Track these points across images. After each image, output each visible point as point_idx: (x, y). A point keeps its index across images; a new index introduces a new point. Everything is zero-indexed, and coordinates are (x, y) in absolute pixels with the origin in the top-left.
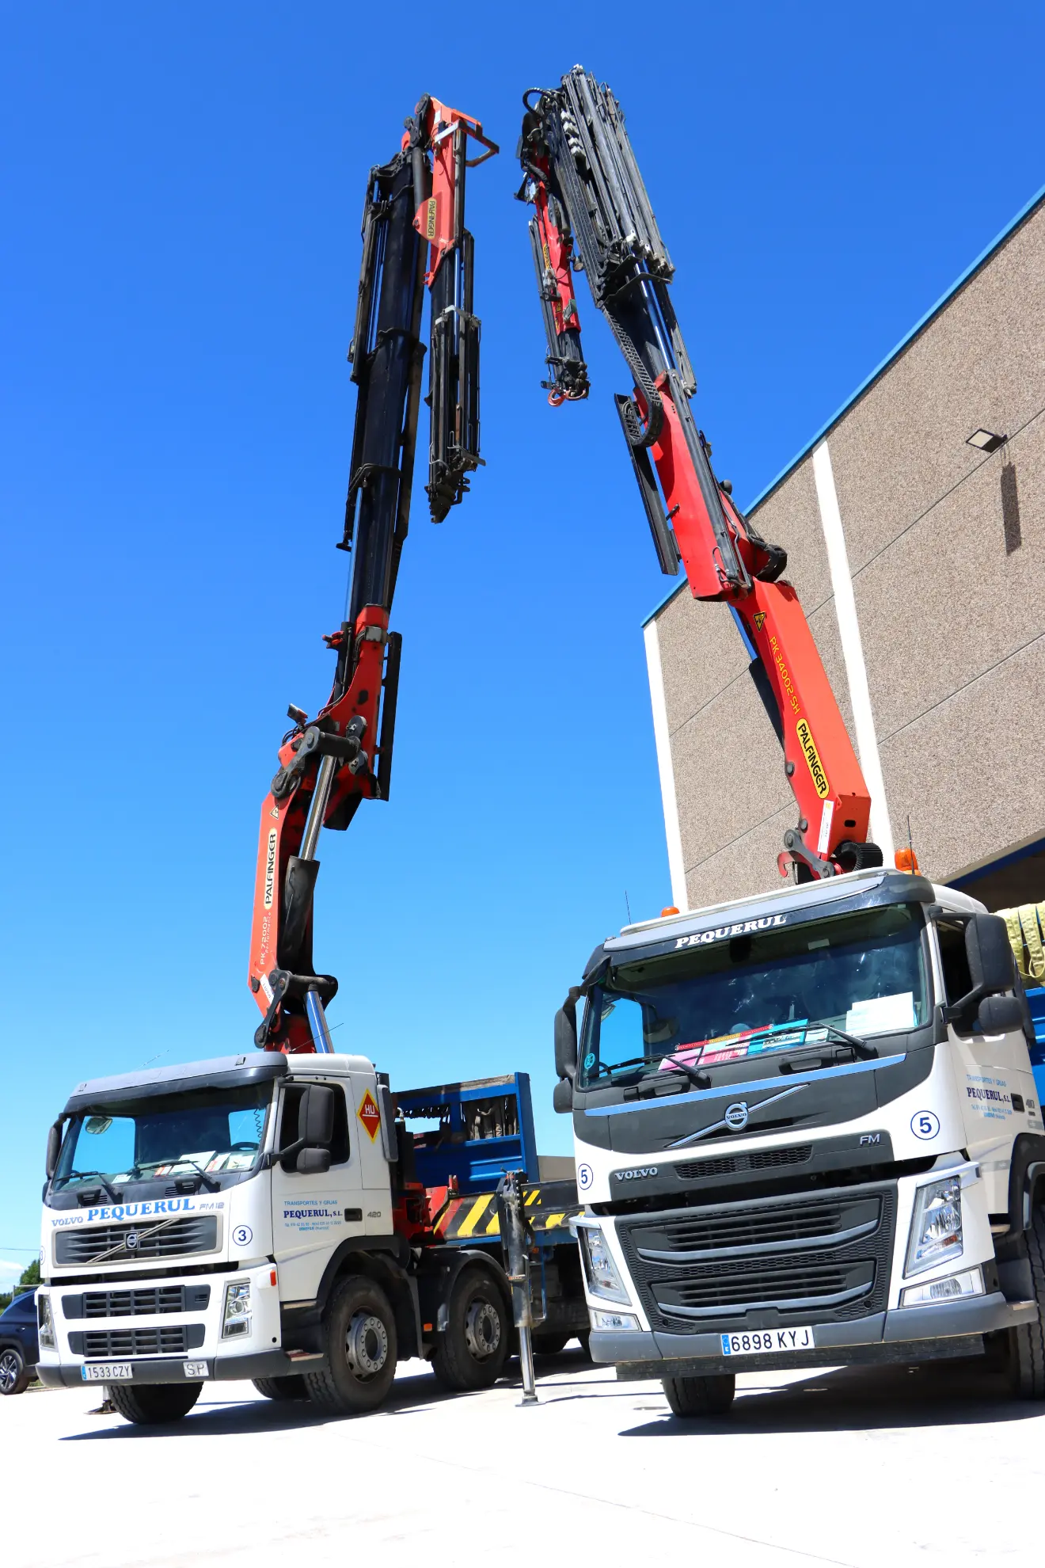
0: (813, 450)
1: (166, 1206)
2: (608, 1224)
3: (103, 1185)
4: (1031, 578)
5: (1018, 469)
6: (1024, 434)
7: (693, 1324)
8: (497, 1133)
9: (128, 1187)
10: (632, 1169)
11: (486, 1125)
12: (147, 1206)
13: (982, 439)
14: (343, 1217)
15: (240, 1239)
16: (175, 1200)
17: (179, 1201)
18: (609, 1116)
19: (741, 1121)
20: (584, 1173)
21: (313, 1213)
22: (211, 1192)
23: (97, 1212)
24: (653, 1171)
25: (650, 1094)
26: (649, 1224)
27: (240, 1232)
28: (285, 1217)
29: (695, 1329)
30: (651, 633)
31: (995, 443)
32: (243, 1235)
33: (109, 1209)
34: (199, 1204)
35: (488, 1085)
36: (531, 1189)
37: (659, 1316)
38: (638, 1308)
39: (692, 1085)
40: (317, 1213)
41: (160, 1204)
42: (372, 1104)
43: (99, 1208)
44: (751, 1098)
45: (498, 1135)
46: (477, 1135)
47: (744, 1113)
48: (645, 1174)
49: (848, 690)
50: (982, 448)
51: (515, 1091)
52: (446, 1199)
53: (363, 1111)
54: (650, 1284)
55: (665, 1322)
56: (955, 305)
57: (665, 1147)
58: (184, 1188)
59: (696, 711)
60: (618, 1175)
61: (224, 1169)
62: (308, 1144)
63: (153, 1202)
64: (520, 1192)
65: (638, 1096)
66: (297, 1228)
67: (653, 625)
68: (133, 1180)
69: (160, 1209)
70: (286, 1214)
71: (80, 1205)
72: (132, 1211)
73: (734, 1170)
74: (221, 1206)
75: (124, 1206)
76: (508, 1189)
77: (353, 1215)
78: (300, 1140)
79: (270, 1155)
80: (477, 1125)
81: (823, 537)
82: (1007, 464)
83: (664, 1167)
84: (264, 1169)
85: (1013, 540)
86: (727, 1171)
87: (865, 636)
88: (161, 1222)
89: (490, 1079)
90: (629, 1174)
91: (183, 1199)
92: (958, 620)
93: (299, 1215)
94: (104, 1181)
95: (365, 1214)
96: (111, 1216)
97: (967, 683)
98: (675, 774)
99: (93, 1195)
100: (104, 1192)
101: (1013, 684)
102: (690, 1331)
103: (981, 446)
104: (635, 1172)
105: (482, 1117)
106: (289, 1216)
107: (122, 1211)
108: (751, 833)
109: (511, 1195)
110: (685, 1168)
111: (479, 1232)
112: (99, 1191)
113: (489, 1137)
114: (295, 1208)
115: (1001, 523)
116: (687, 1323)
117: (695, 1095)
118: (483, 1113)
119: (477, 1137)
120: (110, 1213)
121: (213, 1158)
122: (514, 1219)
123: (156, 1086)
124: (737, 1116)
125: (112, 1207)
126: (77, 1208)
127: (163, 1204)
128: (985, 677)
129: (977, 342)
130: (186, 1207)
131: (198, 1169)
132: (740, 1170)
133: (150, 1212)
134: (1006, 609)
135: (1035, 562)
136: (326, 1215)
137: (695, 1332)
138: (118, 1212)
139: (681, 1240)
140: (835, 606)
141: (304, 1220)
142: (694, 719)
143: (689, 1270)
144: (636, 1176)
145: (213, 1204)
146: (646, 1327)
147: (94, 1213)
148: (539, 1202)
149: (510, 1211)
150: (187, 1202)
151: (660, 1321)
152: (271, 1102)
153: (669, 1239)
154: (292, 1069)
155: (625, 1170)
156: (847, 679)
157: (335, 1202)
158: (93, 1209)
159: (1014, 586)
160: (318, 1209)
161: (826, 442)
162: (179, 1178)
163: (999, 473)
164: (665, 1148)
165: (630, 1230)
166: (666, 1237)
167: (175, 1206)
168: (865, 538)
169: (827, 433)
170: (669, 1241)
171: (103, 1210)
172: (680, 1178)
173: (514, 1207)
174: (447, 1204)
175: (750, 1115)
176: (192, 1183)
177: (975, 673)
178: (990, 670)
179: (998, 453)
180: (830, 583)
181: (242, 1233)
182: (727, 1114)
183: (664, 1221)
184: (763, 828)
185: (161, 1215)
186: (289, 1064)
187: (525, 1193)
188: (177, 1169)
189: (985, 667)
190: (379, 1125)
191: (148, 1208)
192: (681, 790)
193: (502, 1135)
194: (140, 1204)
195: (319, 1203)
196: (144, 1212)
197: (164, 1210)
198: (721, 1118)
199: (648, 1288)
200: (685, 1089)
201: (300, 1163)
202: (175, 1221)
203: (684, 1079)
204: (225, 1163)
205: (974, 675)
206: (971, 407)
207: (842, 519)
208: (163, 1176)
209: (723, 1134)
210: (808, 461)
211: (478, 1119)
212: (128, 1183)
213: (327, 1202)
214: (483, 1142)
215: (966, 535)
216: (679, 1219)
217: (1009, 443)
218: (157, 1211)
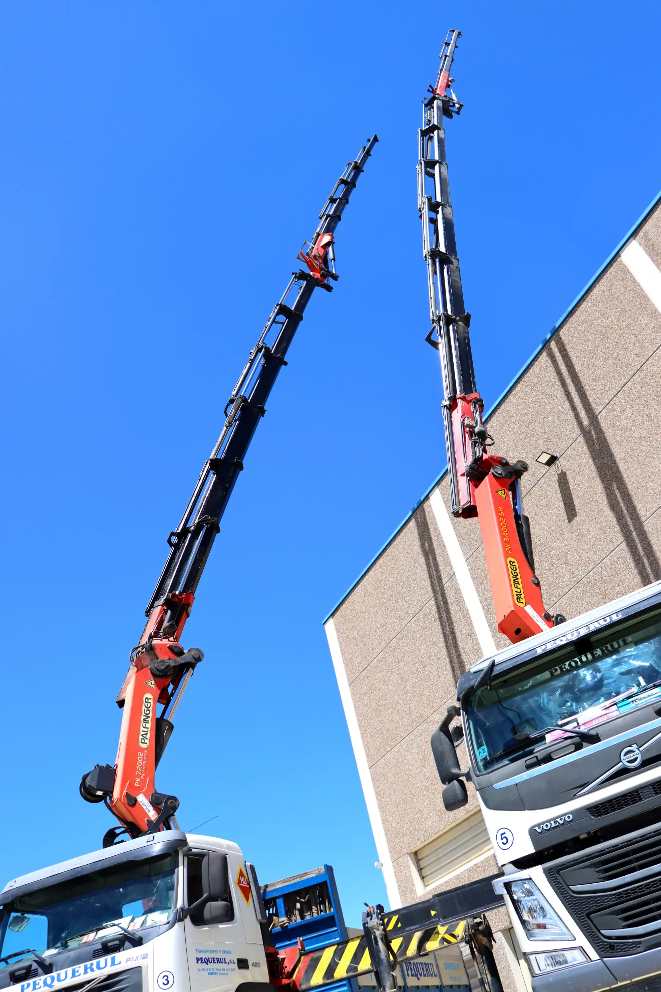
0: (430, 495)
1: (94, 967)
2: (537, 873)
3: (35, 961)
4: (588, 530)
5: (568, 473)
6: (569, 452)
7: (640, 943)
8: (314, 914)
9: (58, 957)
10: (549, 821)
11: (305, 910)
12: (76, 970)
13: (545, 458)
14: (236, 965)
15: (164, 983)
16: (102, 960)
17: (106, 961)
18: (516, 784)
19: (636, 759)
20: (503, 836)
21: (216, 961)
22: (134, 947)
23: (28, 985)
24: (569, 817)
25: (548, 759)
26: (576, 862)
27: (163, 978)
28: (197, 963)
29: (642, 947)
30: (330, 628)
31: (553, 460)
32: (167, 980)
33: (40, 980)
34: (125, 959)
35: (304, 878)
36: (391, 916)
37: (605, 942)
38: (582, 940)
39: (584, 743)
40: (219, 961)
41: (89, 966)
42: (244, 876)
43: (31, 981)
44: (639, 741)
45: (315, 915)
46: (298, 917)
47: (638, 754)
48: (561, 822)
49: (473, 627)
50: (546, 464)
51: (327, 878)
52: (298, 956)
53: (239, 882)
54: (588, 915)
55: (612, 947)
56: (511, 397)
57: (575, 795)
58: (108, 948)
59: (366, 666)
60: (537, 828)
61: (144, 925)
62: (212, 898)
63: (82, 966)
64: (382, 919)
65: (539, 762)
66: (206, 973)
67: (331, 621)
68: (61, 950)
69: (89, 970)
70: (198, 959)
71: (12, 983)
72: (62, 977)
73: (641, 800)
74: (145, 957)
75: (54, 974)
76: (371, 919)
77: (243, 964)
78: (205, 895)
79: (182, 909)
80: (298, 910)
81: (443, 542)
82: (560, 471)
83: (577, 813)
84: (179, 921)
85: (571, 512)
86: (634, 802)
87: (480, 592)
88: (89, 982)
89: (304, 874)
90: (547, 825)
91: (109, 957)
92: (543, 567)
93: (207, 961)
94: (37, 956)
95: (250, 964)
96: (43, 985)
97: (555, 602)
98: (355, 708)
99: (24, 971)
100: (35, 966)
101: (588, 594)
102: (639, 950)
103: (544, 463)
104: (552, 822)
105: (301, 903)
106: (200, 962)
107: (53, 979)
108: (415, 732)
109: (375, 924)
110: (597, 809)
111: (328, 979)
112: (31, 966)
113: (308, 918)
114: (204, 956)
115: (562, 505)
116: (633, 943)
117: (588, 750)
118: (302, 900)
119: (299, 919)
120: (41, 984)
121: (132, 921)
122: (380, 944)
123: (79, 869)
124: (631, 756)
125: (43, 977)
126: (9, 986)
127: (92, 964)
128: (568, 594)
129: (528, 412)
130: (113, 964)
131: (123, 929)
132: (646, 798)
133: (80, 975)
134: (575, 552)
135: (590, 520)
136: (225, 963)
137: (643, 950)
138: (49, 981)
139: (606, 870)
140: (456, 580)
141: (211, 966)
142: (365, 671)
143: (622, 894)
144: (554, 825)
145: (137, 957)
146: (594, 955)
147: (25, 987)
148: (399, 925)
149: (375, 938)
150: (113, 959)
151: (606, 948)
152: (178, 867)
153: (597, 872)
154: (190, 844)
155: (543, 823)
156: (471, 621)
157: (230, 952)
158: (25, 983)
159: (578, 537)
160: (219, 957)
161: (438, 489)
162: (104, 940)
163: (556, 478)
164: (574, 797)
165: (558, 872)
166: (593, 869)
167: (102, 965)
168: (472, 536)
169: (438, 484)
170: (597, 874)
171: (35, 983)
172: (593, 817)
173: (378, 933)
174: (299, 960)
175: (642, 753)
176: (117, 942)
177: (561, 594)
178: (570, 590)
179: (553, 467)
180: (451, 567)
181: (166, 978)
182: (622, 757)
183: (589, 857)
184: (424, 725)
185: (90, 975)
186: (188, 841)
187: (386, 920)
188: (101, 933)
189: (567, 589)
190: (250, 893)
191: (78, 971)
192: (360, 716)
193: (318, 914)
194: (70, 970)
195: (219, 952)
196: (74, 976)
197: (92, 970)
198: (619, 760)
199: (587, 919)
200: (578, 747)
201: (207, 914)
202: (103, 978)
203: (577, 740)
204: (143, 923)
205: (560, 595)
206: (531, 447)
207: (455, 529)
208: (89, 942)
209: (624, 772)
210: (427, 502)
211: (298, 905)
212: (58, 954)
213: (224, 952)
214: (304, 922)
215: (540, 517)
216: (602, 852)
217: (560, 460)
218: (86, 972)
